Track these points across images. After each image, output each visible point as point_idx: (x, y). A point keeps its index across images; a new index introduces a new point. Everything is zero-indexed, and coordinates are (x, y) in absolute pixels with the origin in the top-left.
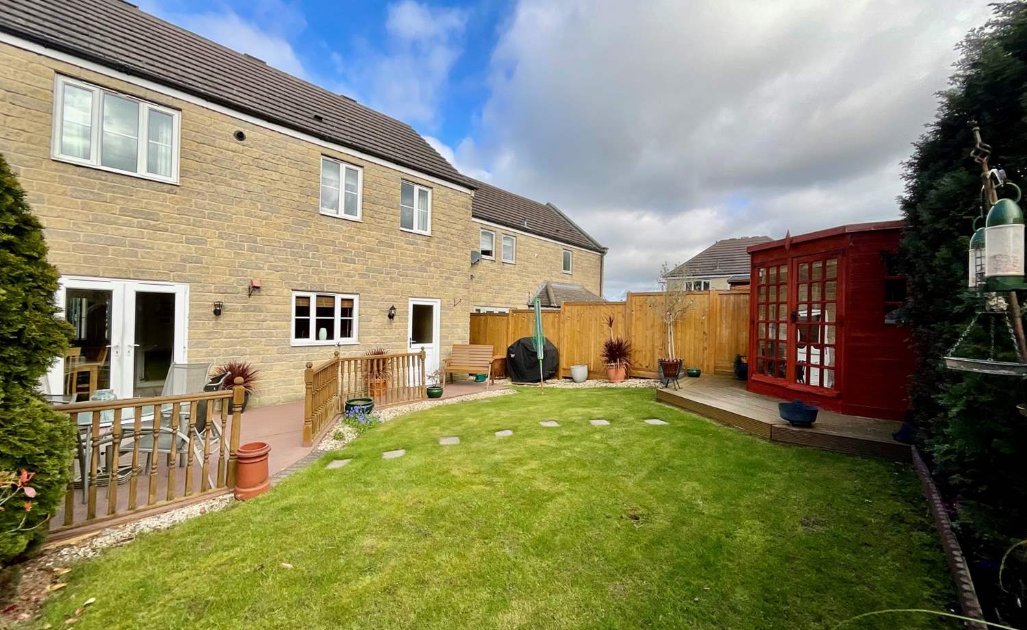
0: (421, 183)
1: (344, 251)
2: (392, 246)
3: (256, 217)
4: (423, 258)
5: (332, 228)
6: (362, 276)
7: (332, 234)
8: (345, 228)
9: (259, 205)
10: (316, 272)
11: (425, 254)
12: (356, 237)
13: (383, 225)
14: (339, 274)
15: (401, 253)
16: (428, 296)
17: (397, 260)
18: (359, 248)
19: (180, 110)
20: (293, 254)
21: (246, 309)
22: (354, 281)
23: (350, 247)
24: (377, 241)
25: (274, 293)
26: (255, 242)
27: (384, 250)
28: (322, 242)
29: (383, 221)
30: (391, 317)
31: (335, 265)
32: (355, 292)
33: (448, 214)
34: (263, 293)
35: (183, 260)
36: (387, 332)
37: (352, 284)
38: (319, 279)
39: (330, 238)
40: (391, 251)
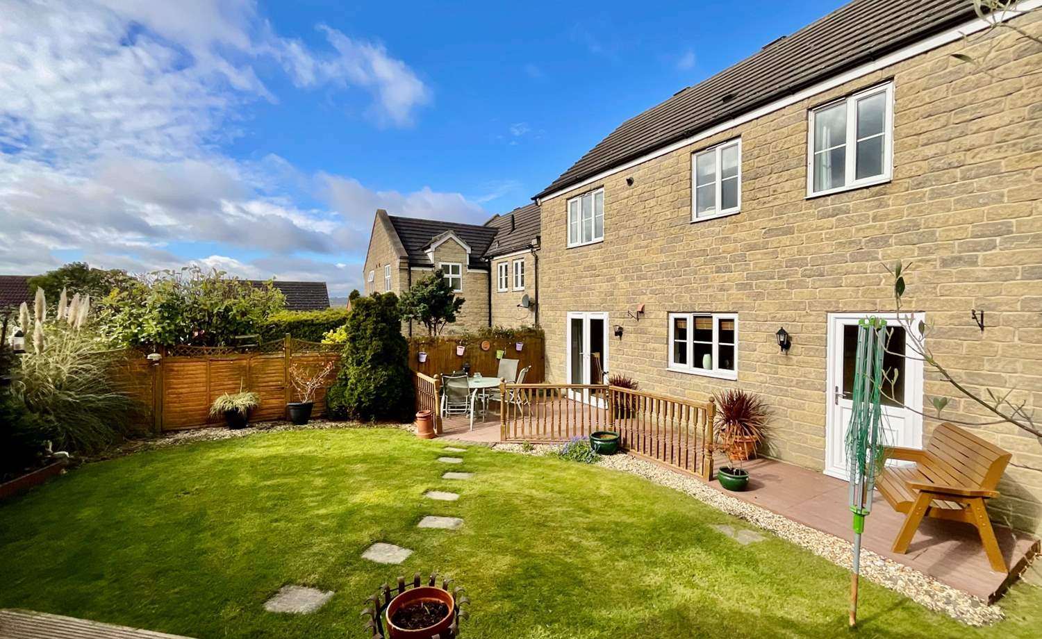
0: (855, 88)
1: (717, 259)
2: (789, 231)
3: (641, 248)
4: (861, 234)
5: (702, 234)
6: (741, 287)
7: (704, 242)
8: (717, 229)
9: (642, 236)
10: (688, 291)
11: (871, 223)
12: (733, 236)
13: (771, 204)
14: (711, 289)
15: (808, 238)
16: (879, 307)
17: (799, 252)
18: (735, 250)
19: (603, 186)
20: (667, 275)
21: (636, 332)
22: (730, 295)
23: (724, 252)
24: (764, 231)
25: (653, 316)
26: (641, 271)
27: (774, 241)
28: (692, 255)
29: (771, 198)
30: (786, 346)
31: (707, 279)
32: (730, 309)
33: (951, 105)
34: (646, 316)
35: (606, 295)
36: (782, 369)
37: (727, 299)
38: (691, 298)
39: (701, 246)
40: (786, 240)
